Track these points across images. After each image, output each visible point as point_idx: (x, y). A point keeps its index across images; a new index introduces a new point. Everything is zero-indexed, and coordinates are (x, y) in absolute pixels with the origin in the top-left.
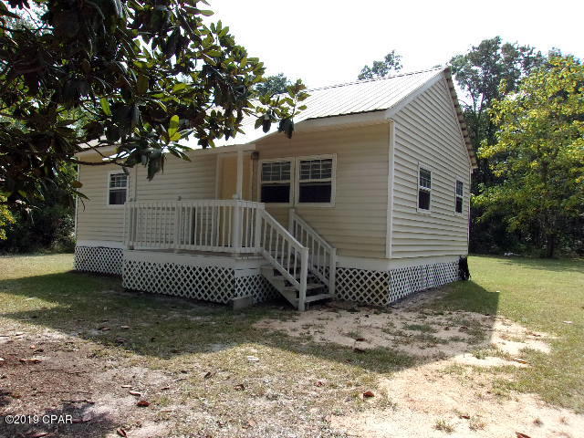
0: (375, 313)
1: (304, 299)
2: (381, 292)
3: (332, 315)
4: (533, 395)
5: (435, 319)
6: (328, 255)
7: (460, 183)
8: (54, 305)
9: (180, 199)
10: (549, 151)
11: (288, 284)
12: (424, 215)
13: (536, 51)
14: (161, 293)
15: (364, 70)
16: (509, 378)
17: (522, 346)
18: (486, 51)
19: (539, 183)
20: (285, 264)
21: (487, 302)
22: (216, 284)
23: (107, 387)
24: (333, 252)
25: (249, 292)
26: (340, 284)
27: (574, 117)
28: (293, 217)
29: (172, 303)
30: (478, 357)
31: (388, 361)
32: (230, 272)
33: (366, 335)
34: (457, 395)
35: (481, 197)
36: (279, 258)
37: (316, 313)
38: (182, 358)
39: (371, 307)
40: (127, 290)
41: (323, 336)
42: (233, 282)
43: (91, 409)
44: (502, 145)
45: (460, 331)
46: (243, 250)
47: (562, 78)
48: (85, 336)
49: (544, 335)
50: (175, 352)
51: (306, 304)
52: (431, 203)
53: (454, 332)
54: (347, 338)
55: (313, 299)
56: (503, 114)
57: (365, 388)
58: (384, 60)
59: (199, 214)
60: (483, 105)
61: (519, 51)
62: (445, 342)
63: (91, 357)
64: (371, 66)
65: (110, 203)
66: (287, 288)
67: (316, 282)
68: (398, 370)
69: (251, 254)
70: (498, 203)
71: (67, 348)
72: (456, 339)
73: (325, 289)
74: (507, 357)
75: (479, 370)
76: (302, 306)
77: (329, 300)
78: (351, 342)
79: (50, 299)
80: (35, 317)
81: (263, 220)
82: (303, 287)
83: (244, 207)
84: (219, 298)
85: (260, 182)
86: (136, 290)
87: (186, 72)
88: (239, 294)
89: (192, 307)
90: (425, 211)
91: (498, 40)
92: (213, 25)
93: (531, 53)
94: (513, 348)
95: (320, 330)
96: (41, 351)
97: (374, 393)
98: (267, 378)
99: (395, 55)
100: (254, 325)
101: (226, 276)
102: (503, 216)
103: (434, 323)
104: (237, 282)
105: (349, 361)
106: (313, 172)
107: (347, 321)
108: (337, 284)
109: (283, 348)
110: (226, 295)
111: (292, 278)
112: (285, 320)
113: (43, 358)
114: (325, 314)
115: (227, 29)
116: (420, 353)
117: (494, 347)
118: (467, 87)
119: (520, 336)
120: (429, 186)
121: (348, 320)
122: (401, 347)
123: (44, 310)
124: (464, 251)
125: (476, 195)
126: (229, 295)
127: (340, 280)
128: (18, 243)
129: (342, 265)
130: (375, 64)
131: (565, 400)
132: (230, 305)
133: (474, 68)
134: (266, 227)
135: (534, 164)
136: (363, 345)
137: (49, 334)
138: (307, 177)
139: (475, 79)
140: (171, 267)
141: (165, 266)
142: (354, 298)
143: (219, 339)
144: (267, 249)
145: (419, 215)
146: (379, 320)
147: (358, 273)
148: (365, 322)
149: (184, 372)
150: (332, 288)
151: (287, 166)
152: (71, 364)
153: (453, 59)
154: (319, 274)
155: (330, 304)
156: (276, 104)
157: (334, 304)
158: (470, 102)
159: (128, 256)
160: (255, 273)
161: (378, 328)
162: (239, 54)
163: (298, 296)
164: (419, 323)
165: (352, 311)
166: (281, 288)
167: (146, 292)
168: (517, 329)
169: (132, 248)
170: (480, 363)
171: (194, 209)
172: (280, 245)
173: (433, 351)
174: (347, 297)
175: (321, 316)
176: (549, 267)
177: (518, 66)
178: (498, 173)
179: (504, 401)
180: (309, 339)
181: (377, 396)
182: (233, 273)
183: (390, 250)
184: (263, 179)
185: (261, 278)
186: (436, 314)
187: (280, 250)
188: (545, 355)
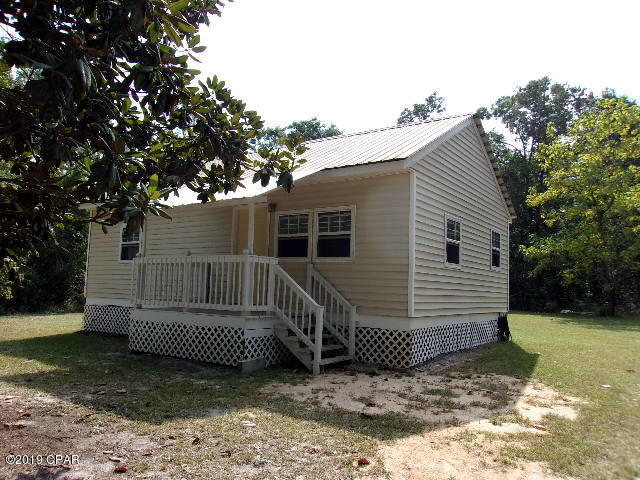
0: (396, 376)
1: (319, 360)
2: (403, 354)
3: (348, 379)
4: (541, 463)
5: (461, 383)
6: (347, 313)
7: (496, 236)
8: (53, 368)
9: (189, 254)
10: (605, 198)
11: (302, 345)
12: (454, 270)
13: (587, 92)
14: (169, 355)
15: (403, 113)
16: (521, 445)
17: (545, 411)
18: (533, 92)
19: (596, 233)
20: (299, 323)
21: (523, 365)
22: (225, 345)
23: (88, 453)
24: (353, 311)
25: (261, 354)
26: (361, 345)
27: (629, 161)
28: (311, 272)
29: (178, 366)
30: (494, 424)
31: (394, 427)
32: (240, 333)
33: (378, 400)
34: (460, 463)
35: (531, 249)
36: (293, 317)
37: (331, 377)
38: (173, 424)
39: (394, 370)
40: (133, 352)
41: (331, 401)
42: (243, 343)
43: (66, 474)
44: (551, 193)
45: (485, 395)
46: (254, 309)
47: (615, 120)
48: (77, 401)
49: (574, 400)
50: (167, 417)
51: (321, 366)
52: (461, 257)
53: (478, 397)
54: (357, 403)
55: (328, 361)
56: (552, 159)
57: (361, 455)
58: (426, 103)
59: (214, 270)
60: (533, 150)
61: (570, 92)
62: (463, 408)
63: (77, 422)
64: (412, 109)
65: (122, 259)
66: (301, 350)
67: (335, 343)
68: (402, 437)
69: (264, 313)
70: (552, 255)
71: (55, 413)
72: (476, 405)
73: (344, 351)
74: (527, 423)
75: (490, 436)
76: (317, 369)
77: (348, 362)
78: (360, 407)
79: (50, 362)
80: (30, 380)
81: (276, 276)
82: (318, 348)
83: (255, 262)
84: (228, 360)
85: (277, 235)
86: (143, 352)
87: (183, 126)
88: (249, 356)
89: (199, 371)
90: (454, 265)
91: (546, 81)
92: (209, 79)
93: (582, 94)
94: (535, 414)
95: (330, 394)
96: (28, 415)
97: (369, 459)
98: (258, 445)
99: (438, 96)
100: (261, 390)
101: (236, 337)
102: (559, 270)
103: (457, 387)
104: (247, 343)
105: (351, 427)
106: (332, 224)
107: (362, 385)
108: (357, 345)
109: (284, 413)
110: (235, 357)
111: (306, 339)
112: (295, 384)
113: (29, 423)
114: (340, 377)
115: (223, 83)
116: (433, 419)
117: (515, 413)
118: (515, 129)
119: (548, 402)
120: (458, 239)
121: (364, 383)
122: (414, 413)
123: (42, 373)
124: (504, 309)
125: (527, 247)
126: (238, 357)
127: (361, 341)
128: (28, 302)
129: (362, 324)
130: (416, 106)
131: (574, 468)
132: (238, 369)
133: (523, 110)
134: (280, 284)
135: (589, 212)
136: (372, 411)
137: (40, 399)
138: (326, 230)
139: (524, 121)
140: (179, 326)
141: (174, 326)
142: (375, 360)
143: (219, 403)
144: (280, 308)
145: (447, 269)
146: (398, 384)
147: (380, 333)
148: (381, 385)
149: (171, 438)
150: (352, 349)
151: (304, 219)
152: (57, 428)
153: (500, 100)
154: (338, 334)
155: (349, 367)
156: (275, 157)
157: (354, 367)
158: (519, 145)
159: (135, 315)
160: (268, 333)
161: (394, 392)
162: (237, 107)
163: (313, 358)
164: (442, 387)
165: (373, 374)
166: (295, 350)
167: (153, 353)
168: (548, 393)
169: (140, 307)
170: (496, 429)
171: (209, 265)
172: (294, 303)
173: (448, 417)
174: (368, 359)
175: (336, 380)
176: (606, 326)
177: (569, 107)
178: (550, 223)
179: (510, 470)
180: (315, 403)
181: (373, 463)
182: (243, 333)
183: (413, 307)
184: (281, 232)
185: (274, 339)
186: (463, 378)
187: (294, 308)
188: (569, 421)
